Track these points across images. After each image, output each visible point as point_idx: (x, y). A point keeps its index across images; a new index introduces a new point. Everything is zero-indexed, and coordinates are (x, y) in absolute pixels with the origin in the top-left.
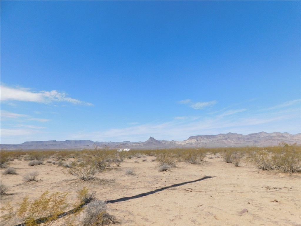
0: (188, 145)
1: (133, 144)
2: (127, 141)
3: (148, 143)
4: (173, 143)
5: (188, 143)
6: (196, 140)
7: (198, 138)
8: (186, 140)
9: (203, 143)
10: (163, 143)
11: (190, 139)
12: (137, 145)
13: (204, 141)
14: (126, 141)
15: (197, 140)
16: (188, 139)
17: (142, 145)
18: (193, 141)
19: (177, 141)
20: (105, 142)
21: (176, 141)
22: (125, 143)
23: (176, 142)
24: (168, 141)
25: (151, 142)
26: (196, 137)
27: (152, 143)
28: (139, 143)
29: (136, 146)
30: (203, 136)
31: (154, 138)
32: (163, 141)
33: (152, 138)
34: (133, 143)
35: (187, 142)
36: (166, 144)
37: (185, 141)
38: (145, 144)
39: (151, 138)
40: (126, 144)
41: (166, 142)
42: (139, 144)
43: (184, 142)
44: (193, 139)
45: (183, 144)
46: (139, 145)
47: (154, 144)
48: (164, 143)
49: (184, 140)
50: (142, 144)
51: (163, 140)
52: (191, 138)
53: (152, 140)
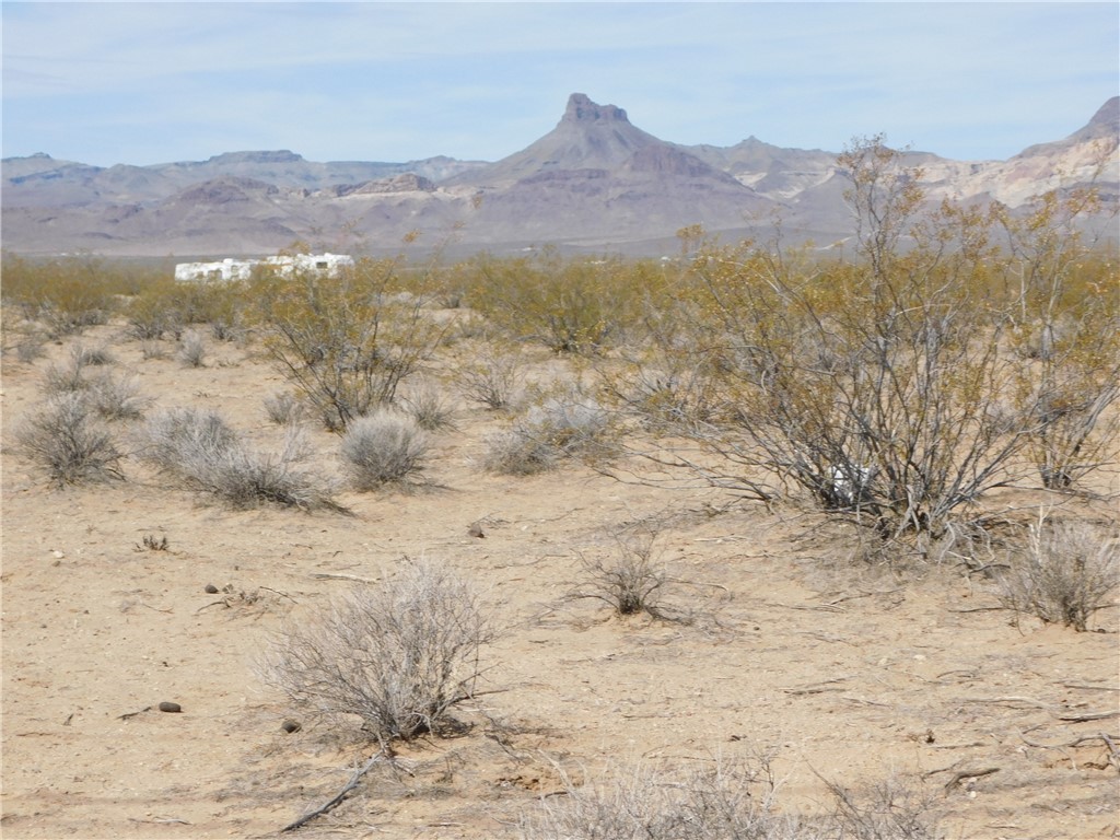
0: (1085, 211)
1: (341, 191)
2: (265, 156)
3: (543, 175)
4: (874, 177)
5: (1079, 192)
8: (1063, 148)
10: (750, 180)
12: (404, 204)
14: (251, 156)
16: (1085, 135)
17: (468, 210)
19: (936, 159)
21: (921, 156)
22: (241, 169)
23: (925, 172)
24: (816, 154)
25: (591, 163)
27: (601, 174)
28: (422, 183)
29: (381, 212)
31: (619, 114)
32: (752, 152)
33: (597, 112)
34: (348, 177)
35: (1068, 171)
36: (792, 193)
38: (505, 185)
39: (581, 108)
40: (250, 184)
41: (781, 163)
42: (421, 195)
43: (1023, 172)
45: (1014, 194)
46: (427, 210)
48: (762, 186)
49: (1033, 151)
50: (467, 194)
51: (751, 144)
53: (596, 143)
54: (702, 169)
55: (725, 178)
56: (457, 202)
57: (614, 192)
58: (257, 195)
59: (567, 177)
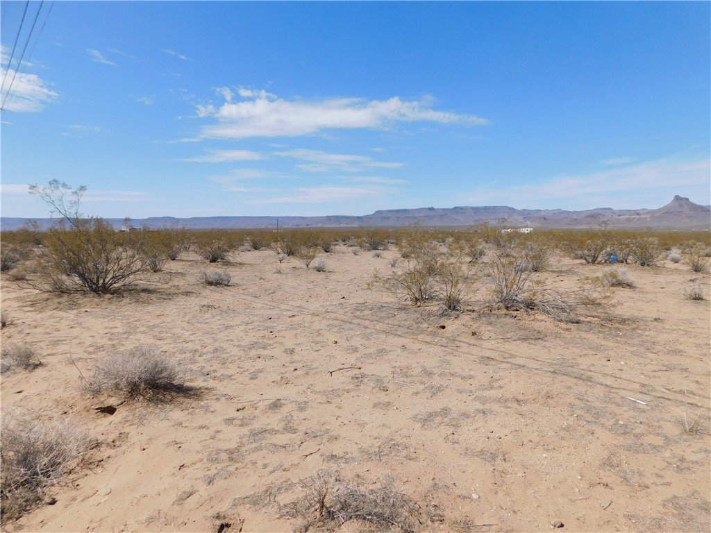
1: (619, 216)
2: (605, 209)
3: (666, 212)
12: (633, 218)
14: (601, 209)
17: (649, 219)
20: (544, 211)
22: (599, 212)
25: (679, 210)
27: (681, 212)
28: (638, 214)
29: (628, 220)
31: (687, 199)
33: (682, 199)
34: (621, 213)
38: (657, 214)
39: (677, 198)
40: (600, 214)
42: (638, 216)
46: (639, 219)
47: (687, 217)
50: (648, 216)
53: (681, 206)
54: (708, 210)
56: (646, 218)
57: (685, 216)
58: (601, 216)
59: (672, 212)
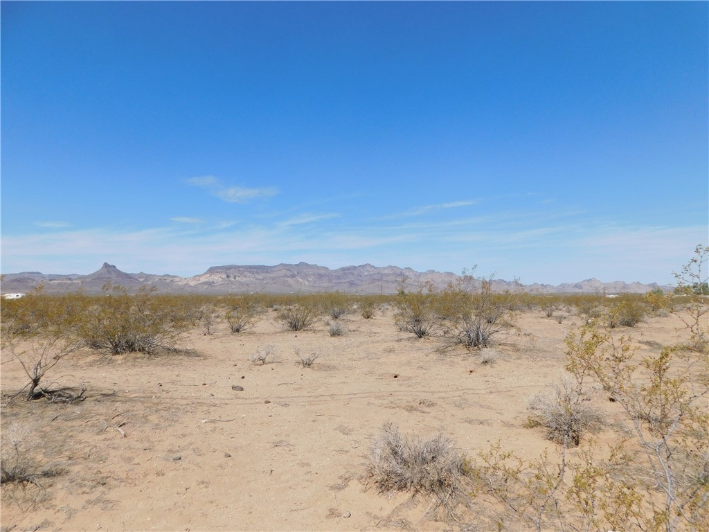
0: (206, 287)
1: (51, 280)
2: (33, 273)
3: (96, 278)
4: (166, 280)
5: (204, 283)
6: (224, 276)
7: (231, 271)
8: (202, 275)
9: (241, 283)
10: (141, 280)
11: (211, 272)
12: (65, 283)
13: (244, 280)
14: (30, 273)
15: (228, 277)
16: (206, 273)
17: (80, 284)
18: (217, 278)
19: (178, 277)
22: (26, 276)
23: (176, 279)
24: (155, 275)
25: (108, 276)
26: (227, 269)
27: (110, 278)
28: (70, 279)
29: (60, 285)
30: (242, 267)
31: (114, 267)
32: (141, 275)
33: (110, 266)
34: (52, 278)
35: (203, 280)
36: (150, 283)
37: (198, 278)
38: (89, 280)
39: (106, 265)
40: (28, 279)
41: (148, 277)
42: (70, 282)
43: (195, 280)
44: (217, 272)
45: (192, 283)
46: (71, 284)
48: (144, 281)
49: (197, 276)
50: (80, 281)
52: (212, 270)
53: (109, 272)
54: (132, 278)
55: (136, 279)
56: (78, 283)
58: (30, 281)
59: (102, 278)
